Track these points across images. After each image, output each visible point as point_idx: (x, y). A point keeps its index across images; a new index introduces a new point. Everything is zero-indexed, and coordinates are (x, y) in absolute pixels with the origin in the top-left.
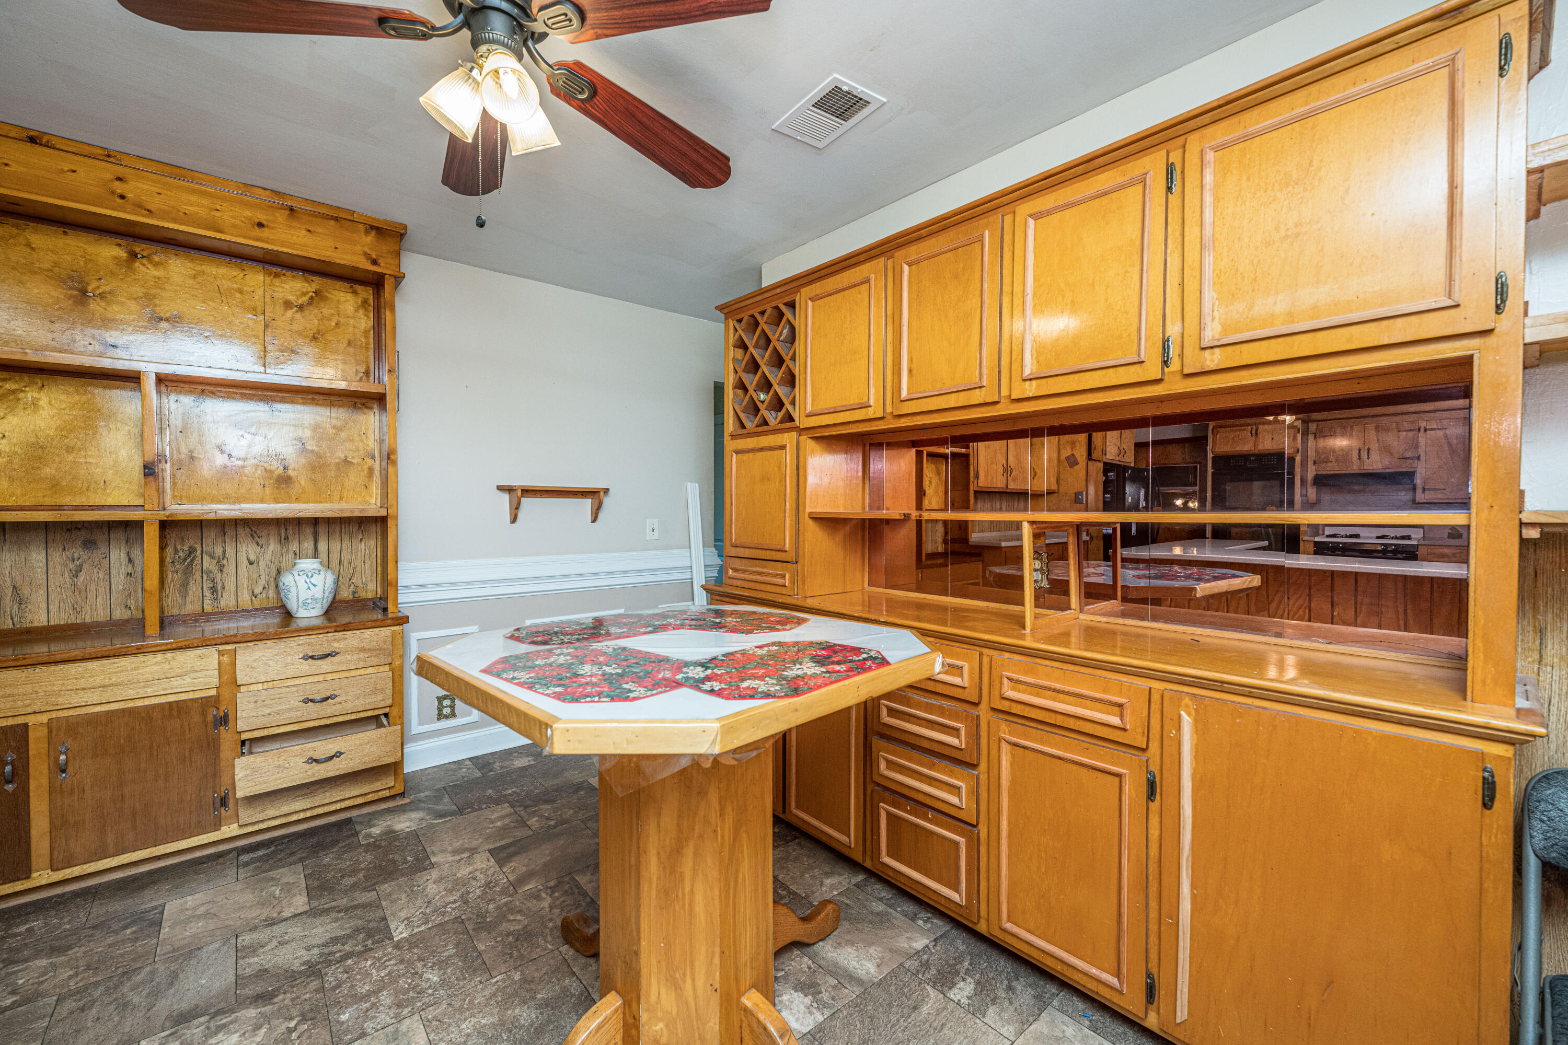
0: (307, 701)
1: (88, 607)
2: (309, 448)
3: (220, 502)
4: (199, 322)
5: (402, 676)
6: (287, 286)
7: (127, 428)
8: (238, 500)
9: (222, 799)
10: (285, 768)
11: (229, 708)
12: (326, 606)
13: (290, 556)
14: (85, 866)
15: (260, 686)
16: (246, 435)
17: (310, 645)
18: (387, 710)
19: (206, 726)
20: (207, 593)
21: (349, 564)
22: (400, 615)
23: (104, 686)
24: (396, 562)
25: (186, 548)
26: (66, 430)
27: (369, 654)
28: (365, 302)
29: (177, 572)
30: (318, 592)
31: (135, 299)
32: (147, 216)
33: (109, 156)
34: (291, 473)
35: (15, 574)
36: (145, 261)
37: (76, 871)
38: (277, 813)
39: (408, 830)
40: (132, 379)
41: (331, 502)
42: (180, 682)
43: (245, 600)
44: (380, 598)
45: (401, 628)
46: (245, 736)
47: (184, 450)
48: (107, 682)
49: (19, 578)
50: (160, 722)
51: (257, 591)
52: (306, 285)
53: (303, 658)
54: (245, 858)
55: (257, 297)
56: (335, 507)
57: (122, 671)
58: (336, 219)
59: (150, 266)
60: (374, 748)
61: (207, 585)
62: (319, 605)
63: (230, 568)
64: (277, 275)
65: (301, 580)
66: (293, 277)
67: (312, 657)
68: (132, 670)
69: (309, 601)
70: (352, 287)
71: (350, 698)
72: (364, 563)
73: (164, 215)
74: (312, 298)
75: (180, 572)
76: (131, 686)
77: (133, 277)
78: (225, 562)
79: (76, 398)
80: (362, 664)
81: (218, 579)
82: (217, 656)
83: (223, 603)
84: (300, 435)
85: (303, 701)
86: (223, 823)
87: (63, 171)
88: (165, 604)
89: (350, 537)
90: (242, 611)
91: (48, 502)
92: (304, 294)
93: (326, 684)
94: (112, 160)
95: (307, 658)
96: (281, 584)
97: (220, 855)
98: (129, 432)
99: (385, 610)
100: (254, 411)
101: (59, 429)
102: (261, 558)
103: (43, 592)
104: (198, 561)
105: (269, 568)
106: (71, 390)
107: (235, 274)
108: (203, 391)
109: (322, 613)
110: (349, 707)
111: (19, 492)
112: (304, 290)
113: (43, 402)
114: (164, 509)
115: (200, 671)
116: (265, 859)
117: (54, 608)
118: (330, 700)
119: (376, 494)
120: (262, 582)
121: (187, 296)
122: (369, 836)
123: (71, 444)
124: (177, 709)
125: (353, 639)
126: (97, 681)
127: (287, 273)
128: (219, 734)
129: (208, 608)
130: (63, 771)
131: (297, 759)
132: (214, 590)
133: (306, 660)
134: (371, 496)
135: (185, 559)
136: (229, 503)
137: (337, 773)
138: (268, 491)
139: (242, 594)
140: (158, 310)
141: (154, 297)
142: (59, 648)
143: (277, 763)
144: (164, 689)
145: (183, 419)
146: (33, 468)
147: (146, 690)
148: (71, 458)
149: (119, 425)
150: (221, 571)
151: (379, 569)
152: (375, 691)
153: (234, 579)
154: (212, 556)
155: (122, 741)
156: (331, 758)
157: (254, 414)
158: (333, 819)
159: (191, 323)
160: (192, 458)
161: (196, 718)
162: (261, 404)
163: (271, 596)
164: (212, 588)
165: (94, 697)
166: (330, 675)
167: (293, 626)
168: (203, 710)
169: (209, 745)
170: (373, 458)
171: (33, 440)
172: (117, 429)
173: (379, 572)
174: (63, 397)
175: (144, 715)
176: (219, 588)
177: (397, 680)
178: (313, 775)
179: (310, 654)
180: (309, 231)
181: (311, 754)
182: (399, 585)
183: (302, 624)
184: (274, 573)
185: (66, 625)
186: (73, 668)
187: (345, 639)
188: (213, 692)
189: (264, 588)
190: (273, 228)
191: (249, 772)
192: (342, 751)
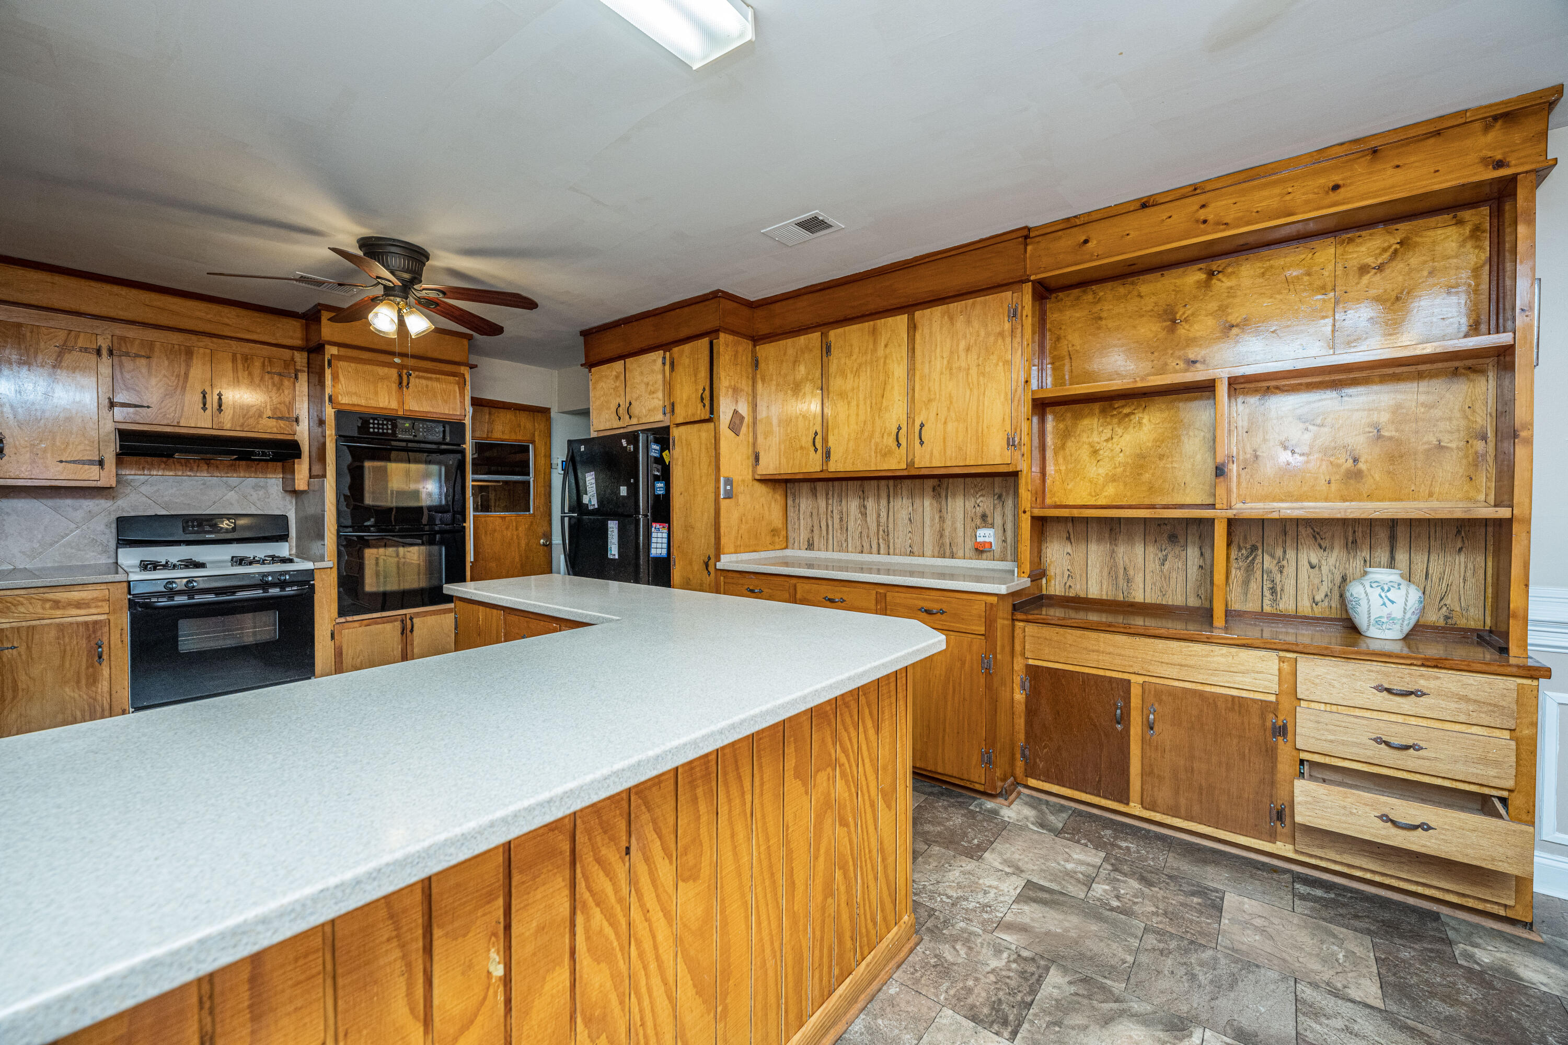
0: (1379, 741)
1: (1170, 592)
2: (1386, 434)
3: (1282, 501)
4: (1266, 319)
5: (1534, 753)
6: (1363, 249)
7: (1202, 434)
8: (1299, 499)
9: (1278, 812)
10: (1351, 813)
11: (1288, 719)
12: (1406, 629)
13: (1359, 563)
14: (1164, 817)
15: (1322, 707)
16: (1311, 427)
17: (1387, 675)
18: (1505, 794)
19: (1265, 730)
20: (1267, 593)
21: (1441, 579)
22: (1530, 663)
23: (1181, 666)
24: (1527, 586)
25: (1248, 546)
26: (1159, 442)
27: (1475, 707)
28: (1477, 229)
29: (1240, 568)
30: (1396, 611)
31: (1211, 314)
32: (1224, 230)
33: (1195, 189)
34: (1362, 466)
35: (1126, 559)
36: (1220, 276)
37: (1158, 817)
38: (1338, 858)
39: (1544, 989)
40: (1206, 389)
41: (1415, 500)
42: (1241, 679)
43: (1305, 607)
44: (1491, 631)
45: (1535, 683)
46: (1304, 756)
47: (1249, 450)
48: (1184, 662)
49: (1127, 562)
50: (1223, 711)
51: (1318, 598)
52: (1388, 237)
53: (1376, 688)
54: (1302, 889)
55: (1326, 273)
56: (1422, 505)
57: (1194, 656)
58: (1438, 133)
59: (1224, 279)
60: (1484, 842)
61: (1267, 585)
62: (1398, 627)
63: (1290, 570)
64: (1351, 240)
65: (1374, 593)
66: (1371, 235)
67: (1389, 691)
68: (1202, 656)
69: (1385, 620)
70: (1455, 217)
71: (1442, 757)
72: (1465, 580)
73: (1240, 222)
74: (1396, 251)
75: (1243, 569)
76: (1202, 671)
77: (1211, 294)
78: (1285, 563)
79: (1165, 415)
80: (1462, 718)
81: (1278, 578)
82: (1277, 661)
83: (1282, 606)
84: (1375, 419)
85: (1375, 740)
86: (1278, 838)
87: (1163, 221)
88: (1229, 599)
89: (1443, 547)
90: (1301, 617)
91: (1147, 502)
92: (1385, 250)
93: (1407, 729)
94: (1198, 191)
95: (1380, 689)
96: (1348, 594)
97: (1275, 870)
98: (1204, 438)
99: (1504, 650)
100: (1319, 400)
101: (1155, 440)
102: (1324, 562)
103: (1141, 575)
104: (1260, 558)
105: (1333, 574)
106: (1163, 407)
107: (1303, 256)
108: (1268, 388)
109: (1401, 636)
110: (1443, 768)
111: (1129, 494)
112: (1386, 244)
113: (1145, 421)
114: (1231, 508)
115: (1260, 672)
116: (1326, 904)
117: (1148, 590)
118: (1411, 751)
119: (1488, 488)
120: (1324, 589)
121: (1255, 296)
122: (1470, 957)
123: (1162, 453)
124: (1238, 704)
125: (1448, 680)
126: (1176, 659)
127: (1363, 233)
128: (1276, 743)
129: (1267, 609)
130: (1152, 728)
131: (1368, 809)
132: (1273, 590)
133: (1381, 691)
134: (1478, 491)
135: (1247, 557)
136: (1291, 501)
137: (1423, 850)
138: (1334, 486)
139: (1302, 600)
140: (1230, 318)
141: (1227, 307)
142: (1151, 623)
143: (1342, 803)
144: (1228, 682)
145: (1249, 419)
146: (1138, 474)
147: (1213, 678)
148: (1161, 464)
149: (1196, 432)
150: (1281, 572)
151: (1490, 590)
152: (1484, 761)
153: (1293, 582)
154: (1273, 556)
155: (1193, 719)
156: (1415, 828)
157: (1320, 404)
158: (1411, 901)
159: (1259, 322)
160: (1257, 457)
161: (1256, 720)
162: (1328, 392)
163: (1333, 605)
164: (1272, 589)
165: (1173, 672)
166: (1413, 719)
167: (1363, 647)
168: (1262, 714)
169: (1267, 751)
170: (1484, 438)
171: (1138, 451)
172: (1195, 436)
173: (1489, 594)
174: (1158, 414)
175: (1211, 701)
176: (1279, 590)
177: (1524, 755)
178: (1387, 837)
179: (1386, 686)
180: (1398, 166)
181: (1386, 811)
182: (1530, 617)
183: (1375, 646)
184: (1338, 580)
185: (1156, 604)
186: (1160, 643)
187: (1438, 678)
188: (1272, 698)
189: (1326, 595)
190: (1351, 184)
191: (1309, 799)
192: (1432, 824)
